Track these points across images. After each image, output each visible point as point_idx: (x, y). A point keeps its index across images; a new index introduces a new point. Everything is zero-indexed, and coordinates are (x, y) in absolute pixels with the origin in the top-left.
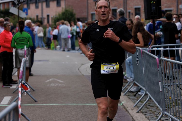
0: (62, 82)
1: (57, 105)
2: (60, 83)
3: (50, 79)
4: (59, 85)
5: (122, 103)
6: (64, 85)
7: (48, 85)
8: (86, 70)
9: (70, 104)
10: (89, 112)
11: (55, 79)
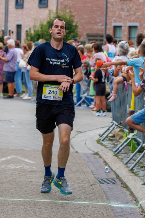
0: (31, 162)
1: (15, 201)
2: (27, 164)
3: (8, 156)
4: (25, 167)
5: (140, 203)
6: (35, 168)
7: (2, 167)
8: (85, 144)
9: (40, 200)
10: (73, 215)
11: (18, 157)
